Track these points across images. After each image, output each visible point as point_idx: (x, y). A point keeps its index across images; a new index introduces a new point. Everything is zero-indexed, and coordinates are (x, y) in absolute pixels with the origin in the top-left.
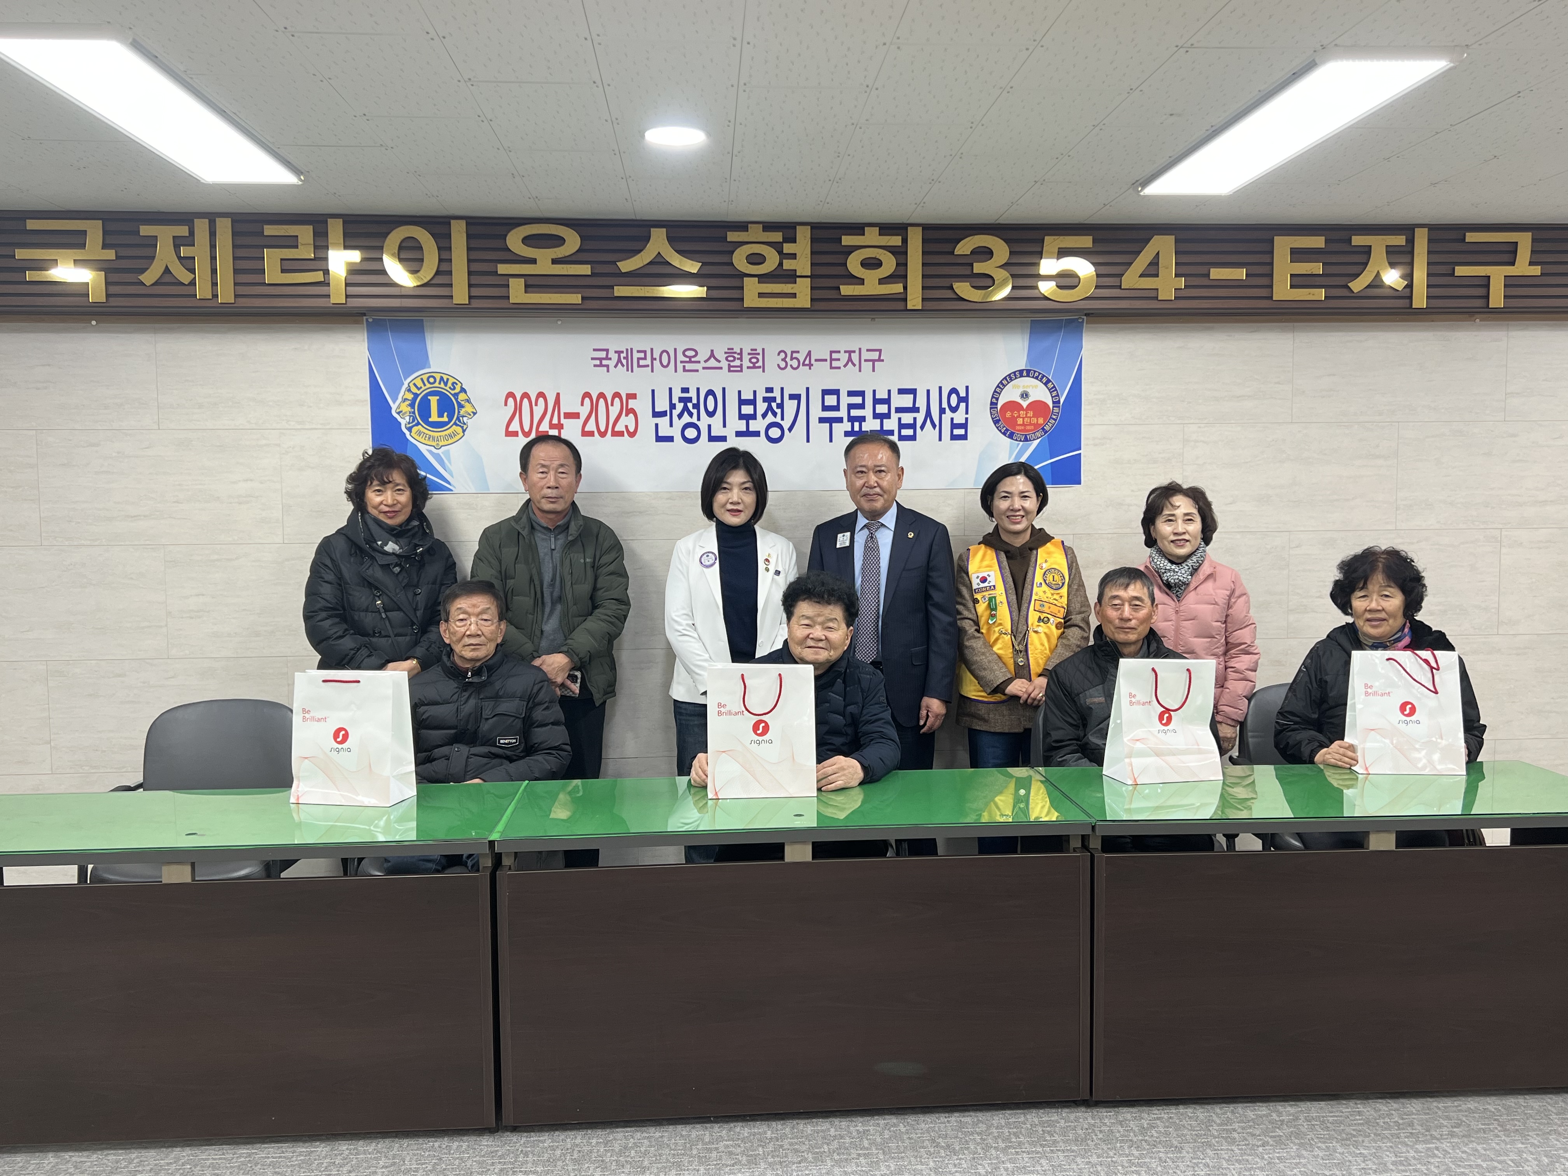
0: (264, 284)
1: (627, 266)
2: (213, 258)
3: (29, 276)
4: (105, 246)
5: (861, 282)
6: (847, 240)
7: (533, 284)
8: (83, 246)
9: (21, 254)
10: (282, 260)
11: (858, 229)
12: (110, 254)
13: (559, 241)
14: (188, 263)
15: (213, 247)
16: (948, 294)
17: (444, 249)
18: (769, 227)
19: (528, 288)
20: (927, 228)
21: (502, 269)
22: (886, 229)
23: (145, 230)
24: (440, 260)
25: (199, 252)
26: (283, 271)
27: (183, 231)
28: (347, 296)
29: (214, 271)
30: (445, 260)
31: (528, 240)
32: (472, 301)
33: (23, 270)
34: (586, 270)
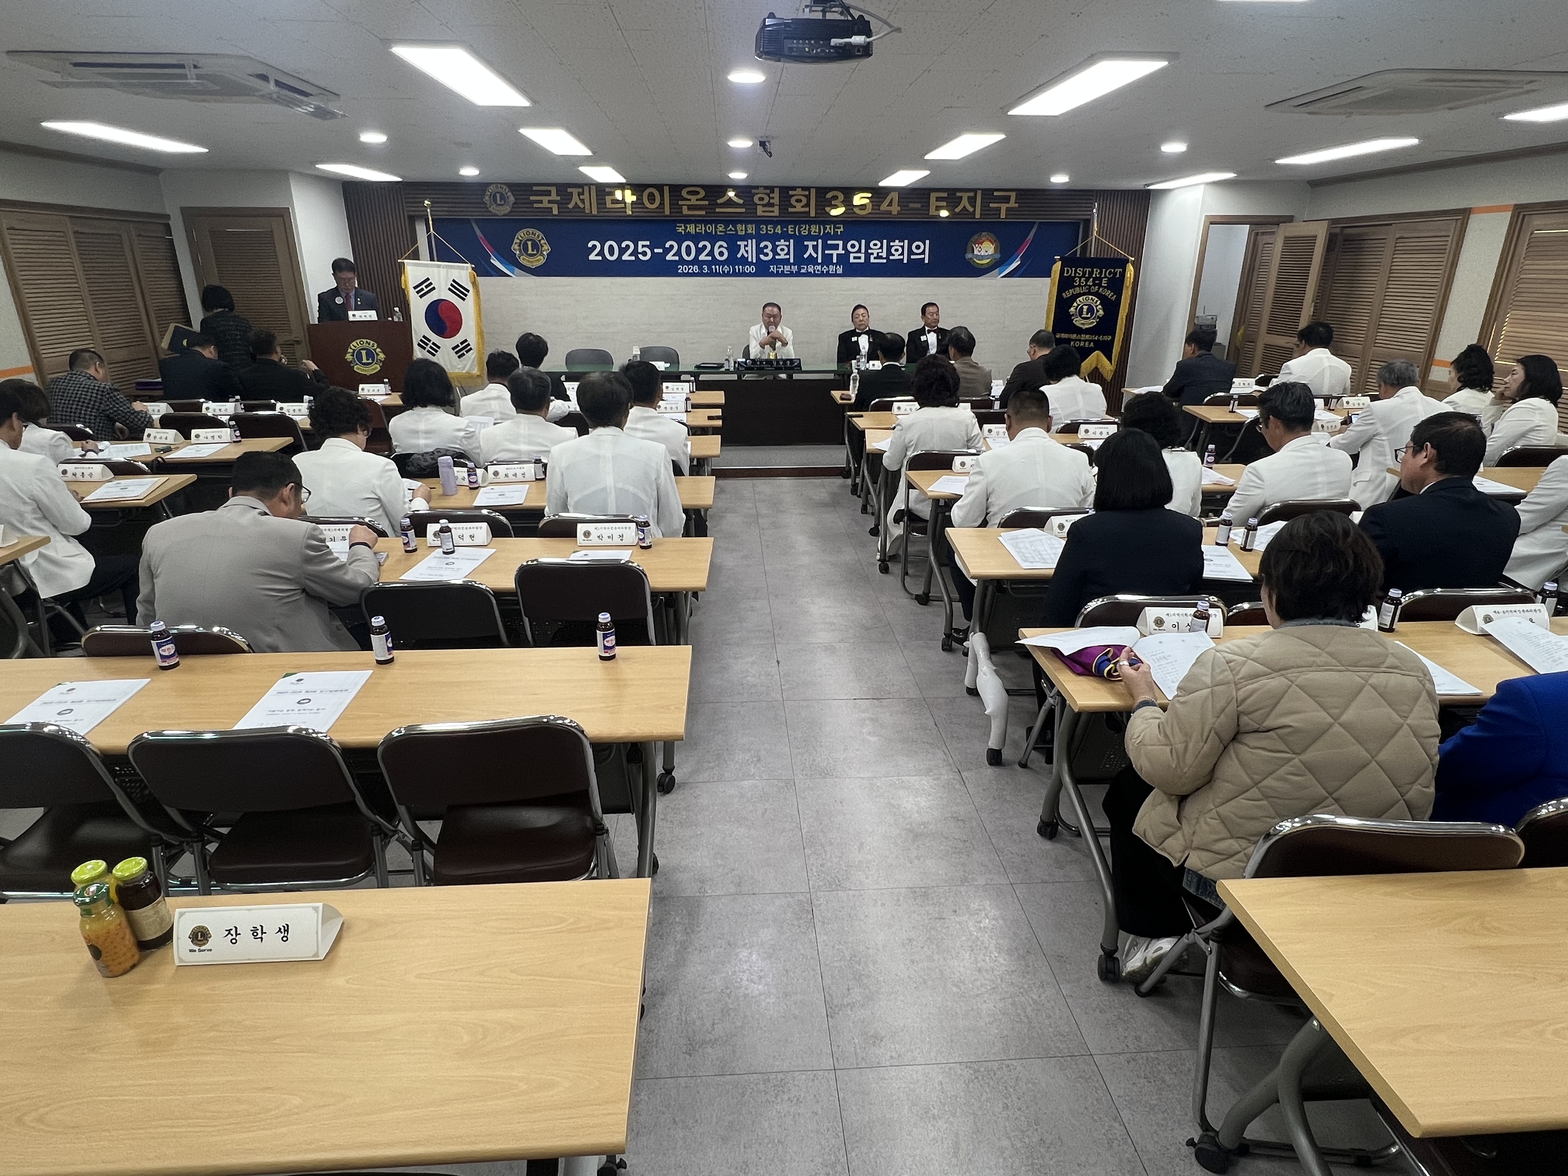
0: (606, 208)
1: (719, 201)
2: (590, 199)
3: (535, 205)
4: (557, 195)
5: (795, 207)
6: (791, 193)
7: (690, 207)
9: (532, 198)
10: (611, 199)
11: (794, 188)
12: (559, 198)
13: (698, 193)
14: (583, 201)
15: (590, 195)
16: (823, 211)
17: (662, 196)
18: (766, 188)
19: (689, 209)
20: (817, 188)
21: (680, 203)
22: (804, 188)
23: (569, 190)
25: (586, 196)
26: (612, 203)
27: (581, 190)
28: (631, 212)
29: (590, 203)
30: (662, 199)
31: (688, 193)
32: (671, 213)
33: (532, 203)
34: (707, 203)
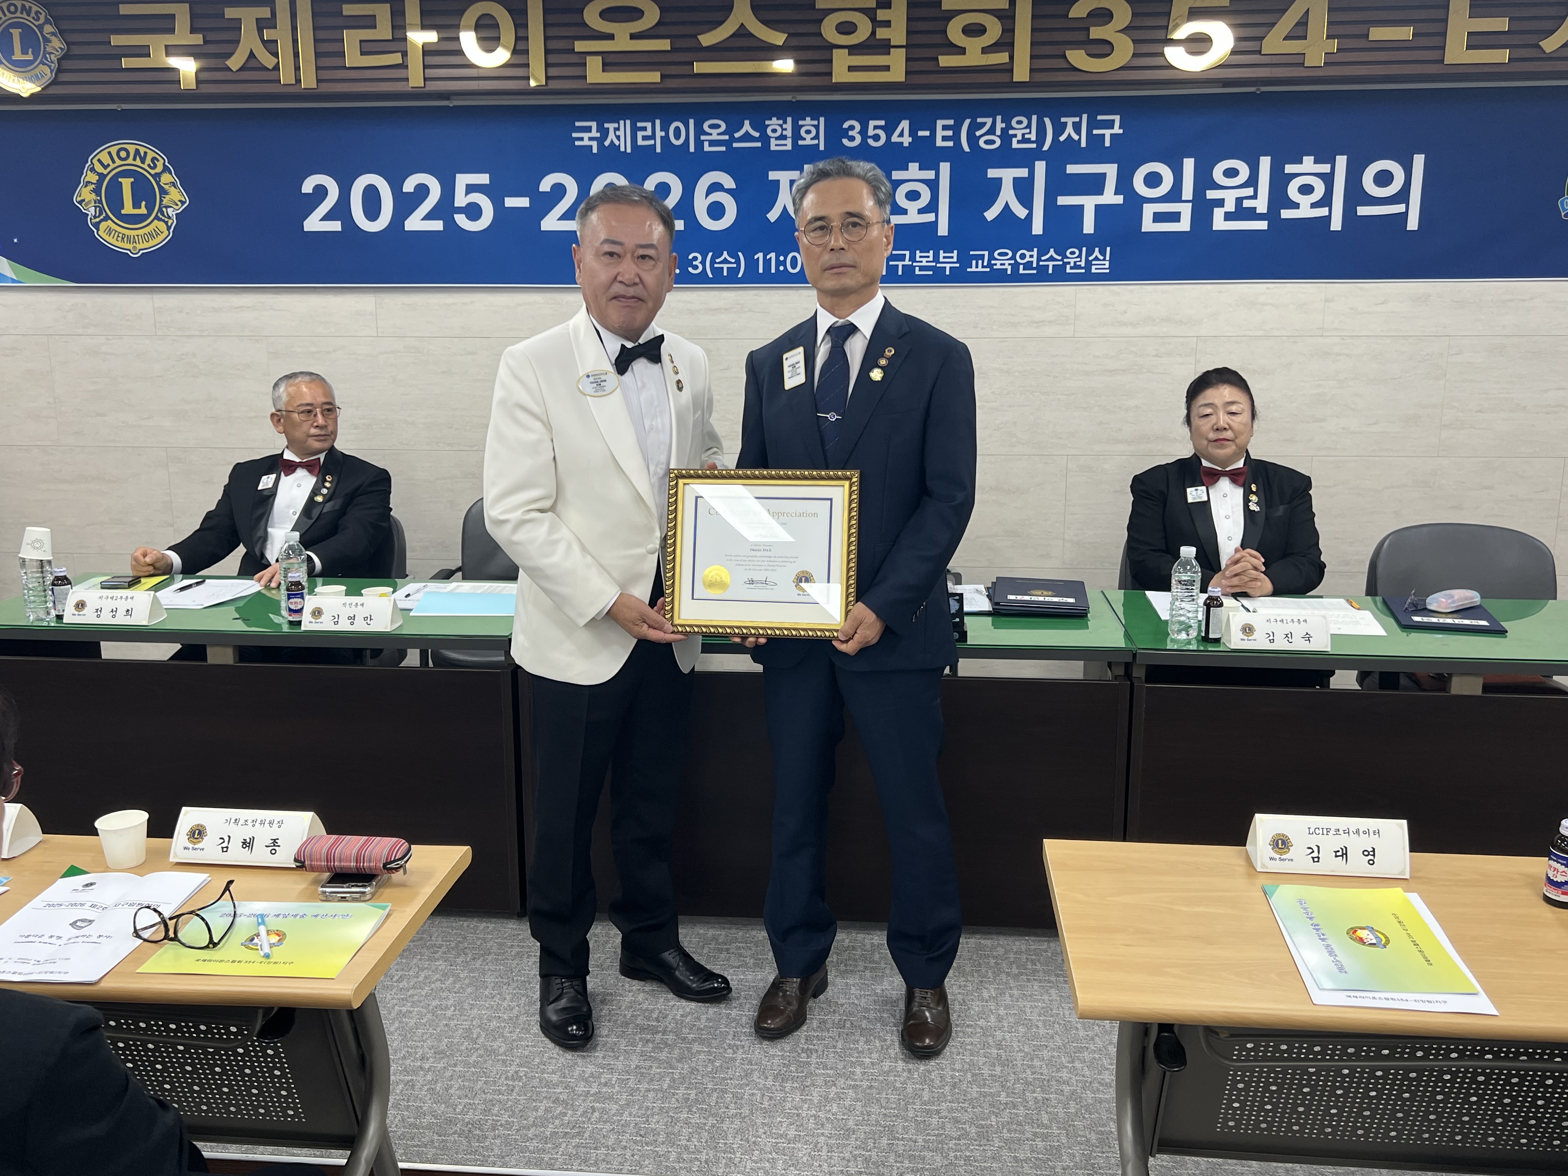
0: (345, 67)
1: (708, 39)
2: (295, 41)
3: (125, 63)
4: (193, 31)
5: (962, 51)
6: (948, 4)
7: (611, 62)
8: (172, 31)
9: (116, 40)
10: (361, 41)
12: (198, 39)
13: (638, 13)
14: (271, 46)
15: (294, 29)
16: (1060, 63)
17: (521, 25)
19: (607, 66)
21: (580, 46)
23: (231, 13)
24: (517, 39)
25: (281, 34)
26: (362, 53)
27: (266, 13)
28: (425, 79)
29: (296, 55)
30: (522, 37)
31: (605, 13)
32: (550, 82)
33: (119, 57)
34: (665, 45)
